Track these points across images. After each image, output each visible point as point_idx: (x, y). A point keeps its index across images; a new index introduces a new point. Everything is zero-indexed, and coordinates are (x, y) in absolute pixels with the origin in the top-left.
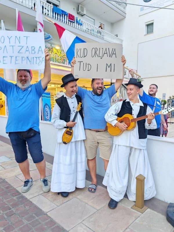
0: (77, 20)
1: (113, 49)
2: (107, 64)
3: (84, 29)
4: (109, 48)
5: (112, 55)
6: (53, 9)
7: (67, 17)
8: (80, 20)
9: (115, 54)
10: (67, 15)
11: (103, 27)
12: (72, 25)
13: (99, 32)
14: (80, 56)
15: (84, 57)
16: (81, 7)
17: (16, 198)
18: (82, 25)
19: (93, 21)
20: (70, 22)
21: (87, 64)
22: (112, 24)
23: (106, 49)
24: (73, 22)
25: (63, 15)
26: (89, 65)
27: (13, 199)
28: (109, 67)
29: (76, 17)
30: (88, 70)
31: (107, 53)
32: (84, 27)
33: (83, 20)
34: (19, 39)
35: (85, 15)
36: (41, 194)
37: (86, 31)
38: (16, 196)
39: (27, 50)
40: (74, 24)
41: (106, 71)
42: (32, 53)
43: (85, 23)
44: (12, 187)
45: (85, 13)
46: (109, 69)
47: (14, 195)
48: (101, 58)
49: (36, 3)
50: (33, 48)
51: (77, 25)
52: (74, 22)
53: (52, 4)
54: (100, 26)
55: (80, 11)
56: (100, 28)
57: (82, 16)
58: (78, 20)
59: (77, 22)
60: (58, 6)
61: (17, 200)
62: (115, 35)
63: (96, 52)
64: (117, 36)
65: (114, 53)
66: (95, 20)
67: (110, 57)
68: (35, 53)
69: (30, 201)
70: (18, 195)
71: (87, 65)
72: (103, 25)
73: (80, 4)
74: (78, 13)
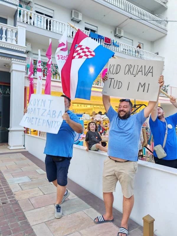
0: (113, 42)
1: (150, 67)
2: (140, 83)
3: (120, 50)
4: (145, 66)
5: (148, 73)
6: (90, 35)
7: (103, 40)
8: (116, 42)
9: (152, 73)
10: (103, 39)
11: (141, 46)
12: (108, 47)
13: (136, 51)
14: (112, 73)
15: (117, 74)
16: (119, 30)
17: (21, 223)
18: (119, 46)
19: (131, 41)
20: (106, 45)
21: (118, 81)
22: (153, 43)
23: (142, 66)
24: (109, 45)
25: (100, 39)
26: (120, 83)
27: (17, 223)
28: (142, 87)
29: (112, 40)
30: (118, 88)
31: (142, 71)
32: (121, 49)
33: (120, 42)
34: (44, 102)
35: (123, 37)
36: (45, 222)
37: (123, 52)
38: (21, 220)
39: (49, 113)
40: (110, 46)
41: (138, 91)
42: (52, 117)
43: (122, 45)
44: (21, 210)
45: (122, 34)
46: (141, 89)
47: (19, 219)
48: (134, 76)
49: (74, 31)
50: (54, 112)
51: (114, 47)
52: (111, 45)
53: (90, 30)
54: (138, 45)
55: (117, 33)
56: (138, 48)
57: (120, 38)
58: (115, 42)
59: (113, 44)
60: (96, 31)
61: (20, 225)
62: (156, 53)
63: (129, 70)
64: (158, 54)
65: (151, 71)
66: (133, 41)
67: (145, 75)
68: (55, 117)
69: (32, 228)
70: (24, 219)
71: (118, 83)
72: (141, 44)
73: (117, 27)
74: (115, 36)
